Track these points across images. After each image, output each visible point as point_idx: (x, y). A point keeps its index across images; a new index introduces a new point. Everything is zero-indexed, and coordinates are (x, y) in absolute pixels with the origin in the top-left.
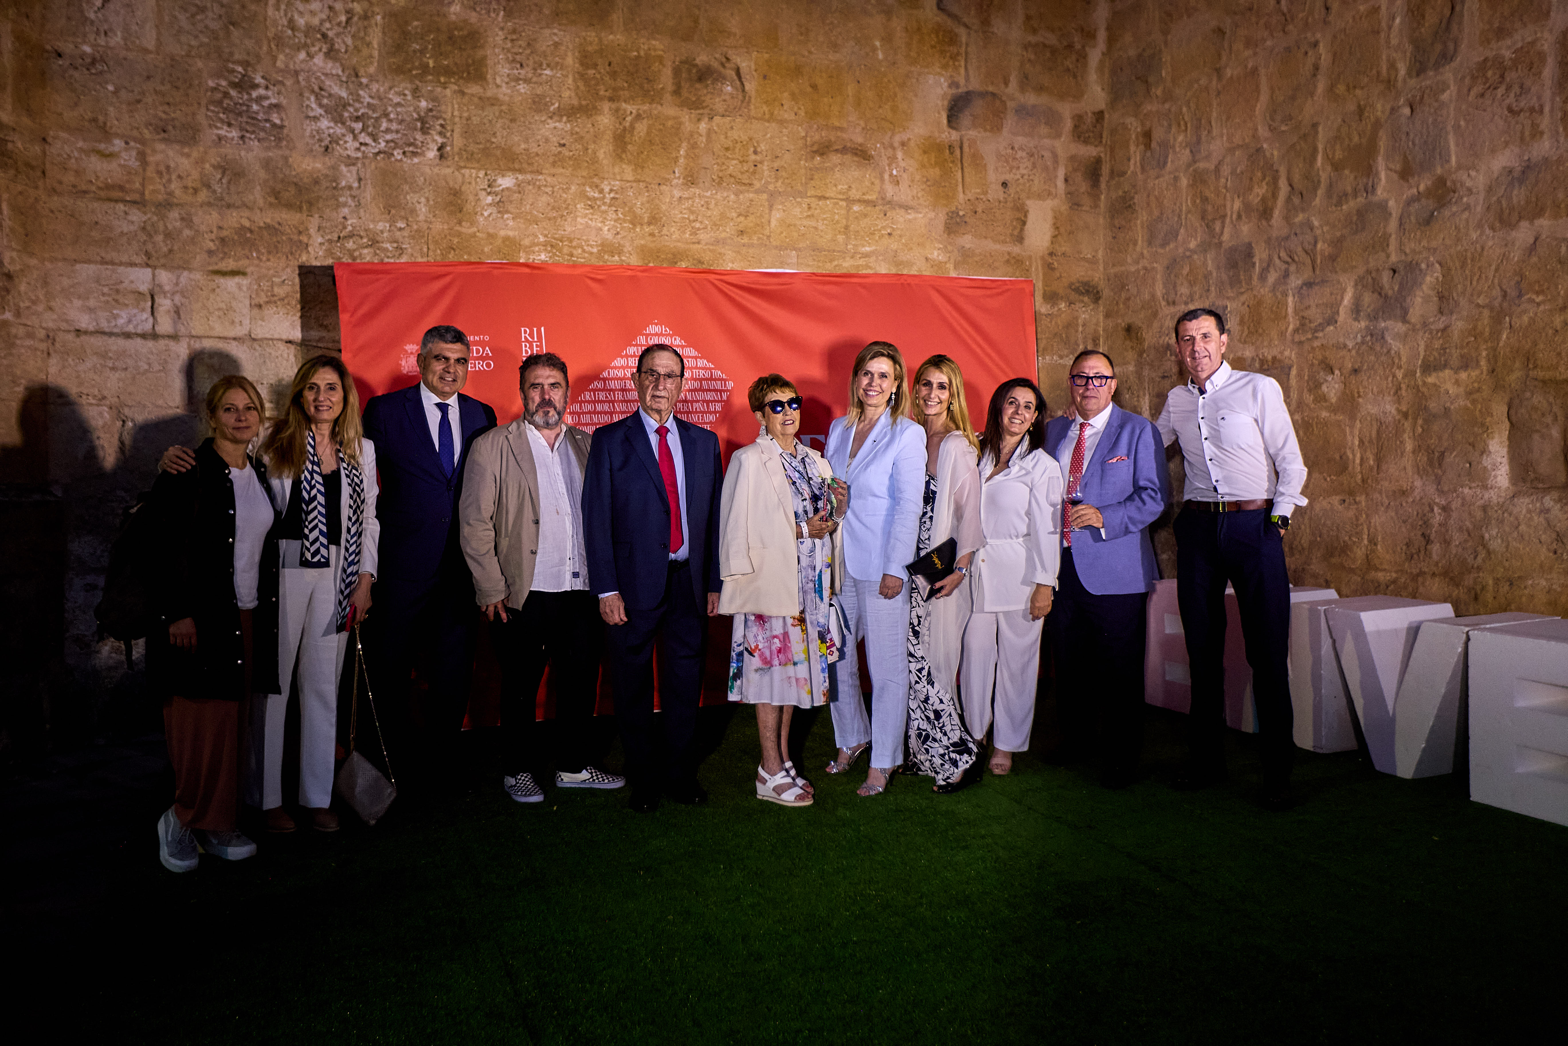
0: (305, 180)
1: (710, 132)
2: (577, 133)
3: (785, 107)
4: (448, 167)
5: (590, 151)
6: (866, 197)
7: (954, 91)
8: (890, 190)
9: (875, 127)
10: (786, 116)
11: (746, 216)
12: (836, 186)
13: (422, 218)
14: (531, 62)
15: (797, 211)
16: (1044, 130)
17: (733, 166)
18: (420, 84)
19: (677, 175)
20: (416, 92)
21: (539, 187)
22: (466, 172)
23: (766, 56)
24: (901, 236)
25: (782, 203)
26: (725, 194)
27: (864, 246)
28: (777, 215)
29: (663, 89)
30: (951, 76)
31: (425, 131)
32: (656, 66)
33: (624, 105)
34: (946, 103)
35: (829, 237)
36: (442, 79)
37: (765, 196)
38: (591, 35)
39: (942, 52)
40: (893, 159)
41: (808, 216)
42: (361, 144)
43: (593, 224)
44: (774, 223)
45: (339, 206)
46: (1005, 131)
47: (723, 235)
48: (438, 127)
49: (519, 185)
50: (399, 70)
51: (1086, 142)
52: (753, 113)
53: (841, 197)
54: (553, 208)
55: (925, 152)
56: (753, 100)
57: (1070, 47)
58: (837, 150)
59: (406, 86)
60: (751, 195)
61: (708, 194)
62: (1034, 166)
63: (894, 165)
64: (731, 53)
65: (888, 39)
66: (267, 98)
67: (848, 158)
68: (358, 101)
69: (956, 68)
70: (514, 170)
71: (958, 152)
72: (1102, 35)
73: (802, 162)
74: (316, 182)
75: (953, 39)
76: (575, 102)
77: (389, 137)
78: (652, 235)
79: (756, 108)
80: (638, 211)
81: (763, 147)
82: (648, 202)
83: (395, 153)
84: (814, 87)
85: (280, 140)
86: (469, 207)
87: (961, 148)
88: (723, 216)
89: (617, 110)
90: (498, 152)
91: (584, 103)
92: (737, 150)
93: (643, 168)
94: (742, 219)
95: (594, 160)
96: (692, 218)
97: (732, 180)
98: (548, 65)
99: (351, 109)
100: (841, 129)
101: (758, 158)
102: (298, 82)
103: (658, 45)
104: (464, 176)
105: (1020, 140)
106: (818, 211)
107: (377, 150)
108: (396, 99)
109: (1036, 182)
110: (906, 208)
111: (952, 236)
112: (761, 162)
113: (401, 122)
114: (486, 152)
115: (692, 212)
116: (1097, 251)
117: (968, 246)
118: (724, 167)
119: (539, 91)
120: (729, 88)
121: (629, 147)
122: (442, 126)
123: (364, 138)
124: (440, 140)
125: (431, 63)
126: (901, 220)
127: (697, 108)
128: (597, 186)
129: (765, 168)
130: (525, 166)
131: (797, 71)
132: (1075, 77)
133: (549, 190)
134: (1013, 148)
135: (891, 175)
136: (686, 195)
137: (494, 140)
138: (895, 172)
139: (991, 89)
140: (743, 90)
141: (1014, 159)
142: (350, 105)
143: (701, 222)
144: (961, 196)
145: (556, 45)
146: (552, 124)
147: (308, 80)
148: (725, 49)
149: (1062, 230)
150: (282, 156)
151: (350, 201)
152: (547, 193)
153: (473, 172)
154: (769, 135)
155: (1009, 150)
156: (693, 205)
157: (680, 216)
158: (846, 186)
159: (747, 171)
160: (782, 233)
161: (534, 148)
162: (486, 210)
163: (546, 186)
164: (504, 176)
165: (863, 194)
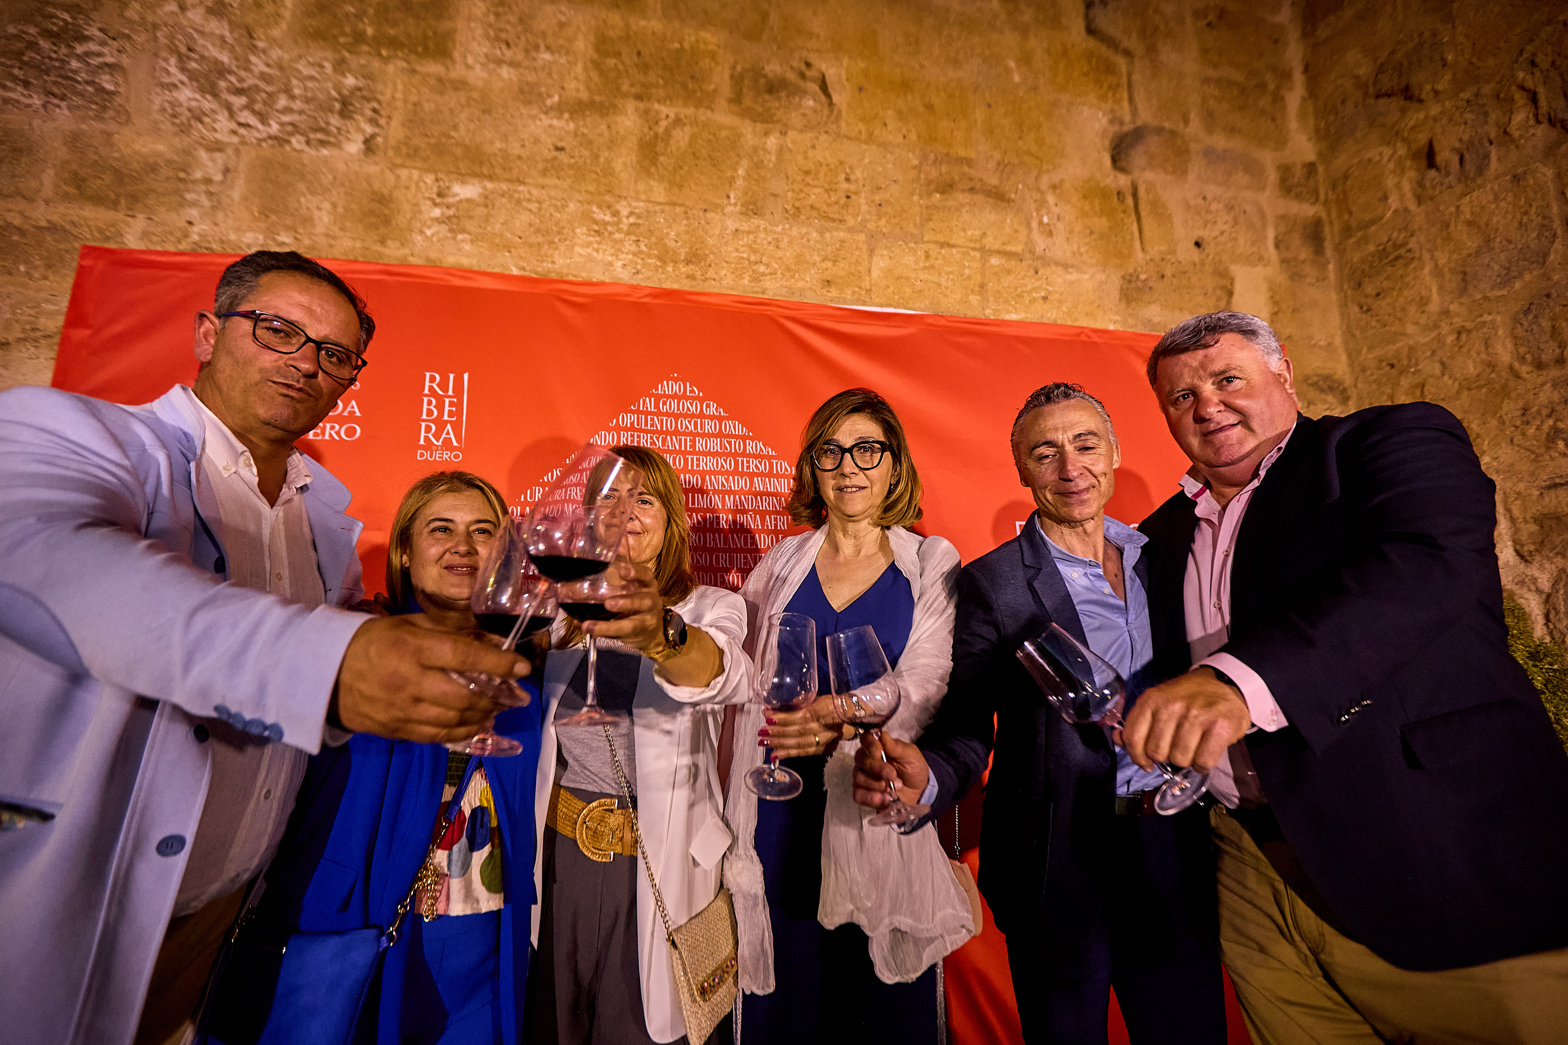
0: (135, 166)
1: (781, 151)
2: (583, 135)
3: (890, 128)
4: (376, 163)
5: (602, 160)
6: (1009, 248)
7: (1116, 128)
8: (1040, 243)
9: (1015, 160)
10: (891, 138)
11: (835, 262)
12: (964, 230)
13: (320, 229)
14: (522, 42)
15: (909, 259)
16: (1242, 178)
17: (816, 195)
18: (347, 55)
19: (733, 201)
20: (340, 66)
21: (519, 202)
22: (404, 173)
23: (862, 65)
24: (1060, 302)
25: (887, 248)
26: (804, 230)
27: (1008, 312)
28: (880, 263)
29: (715, 91)
30: (1112, 111)
31: (346, 113)
32: (706, 63)
33: (656, 106)
34: (1107, 143)
35: (958, 296)
36: (384, 53)
37: (862, 237)
38: (615, 19)
39: (1098, 82)
40: (1041, 204)
41: (925, 268)
42: (240, 124)
43: (599, 256)
44: (875, 273)
45: (183, 203)
46: (1192, 177)
47: (800, 284)
48: (369, 113)
49: (486, 197)
50: (318, 36)
51: (1299, 197)
52: (844, 129)
53: (973, 245)
54: (538, 231)
55: (1085, 197)
56: (844, 115)
57: (1263, 86)
58: (963, 191)
59: (325, 56)
60: (842, 235)
61: (779, 229)
62: (1236, 222)
63: (1044, 211)
64: (813, 59)
65: (1025, 59)
66: (99, 55)
67: (979, 198)
68: (247, 69)
69: (1118, 101)
70: (480, 176)
71: (1130, 201)
72: (1299, 78)
73: (916, 198)
74: (153, 168)
75: (1110, 69)
76: (584, 96)
77: (286, 118)
78: (691, 276)
79: (848, 124)
80: (672, 244)
81: (858, 174)
82: (687, 233)
83: (294, 140)
84: (930, 107)
85: (104, 108)
86: (401, 220)
87: (1135, 195)
88: (799, 259)
89: (646, 112)
90: (459, 151)
91: (597, 98)
92: (821, 176)
93: (680, 187)
94: (829, 264)
95: (608, 171)
96: (753, 258)
97: (814, 213)
98: (548, 48)
99: (233, 79)
100: (969, 162)
101: (853, 187)
102: (155, 39)
103: (710, 38)
104: (398, 177)
105: (1212, 190)
106: (940, 262)
107: (265, 135)
108: (307, 71)
109: (1241, 241)
110: (1066, 266)
111: (1134, 304)
112: (857, 193)
113: (308, 101)
114: (440, 150)
115: (755, 251)
116: (1333, 336)
117: (1156, 320)
118: (802, 195)
119: (531, 78)
120: (811, 103)
121: (662, 159)
122: (375, 111)
123: (246, 117)
124: (369, 129)
125: (370, 31)
126: (1060, 280)
127: (765, 121)
128: (609, 207)
129: (862, 201)
130: (498, 171)
131: (905, 86)
132: (1273, 119)
133: (534, 206)
134: (1204, 198)
135: (1041, 223)
136: (745, 227)
137: (453, 134)
138: (1045, 219)
139: (1167, 125)
140: (831, 104)
141: (1208, 211)
142: (230, 72)
143: (767, 265)
144: (1140, 255)
145: (562, 25)
146: (546, 121)
147: (171, 37)
148: (805, 53)
149: (1284, 306)
150: (104, 132)
151: (205, 201)
152: (531, 211)
153: (415, 174)
154: (867, 161)
155: (1200, 201)
156: (755, 242)
157: (735, 254)
158: (978, 233)
159: (836, 203)
160: (888, 287)
161: (515, 149)
162: (429, 227)
163: (529, 200)
164: (464, 183)
165: (1004, 244)
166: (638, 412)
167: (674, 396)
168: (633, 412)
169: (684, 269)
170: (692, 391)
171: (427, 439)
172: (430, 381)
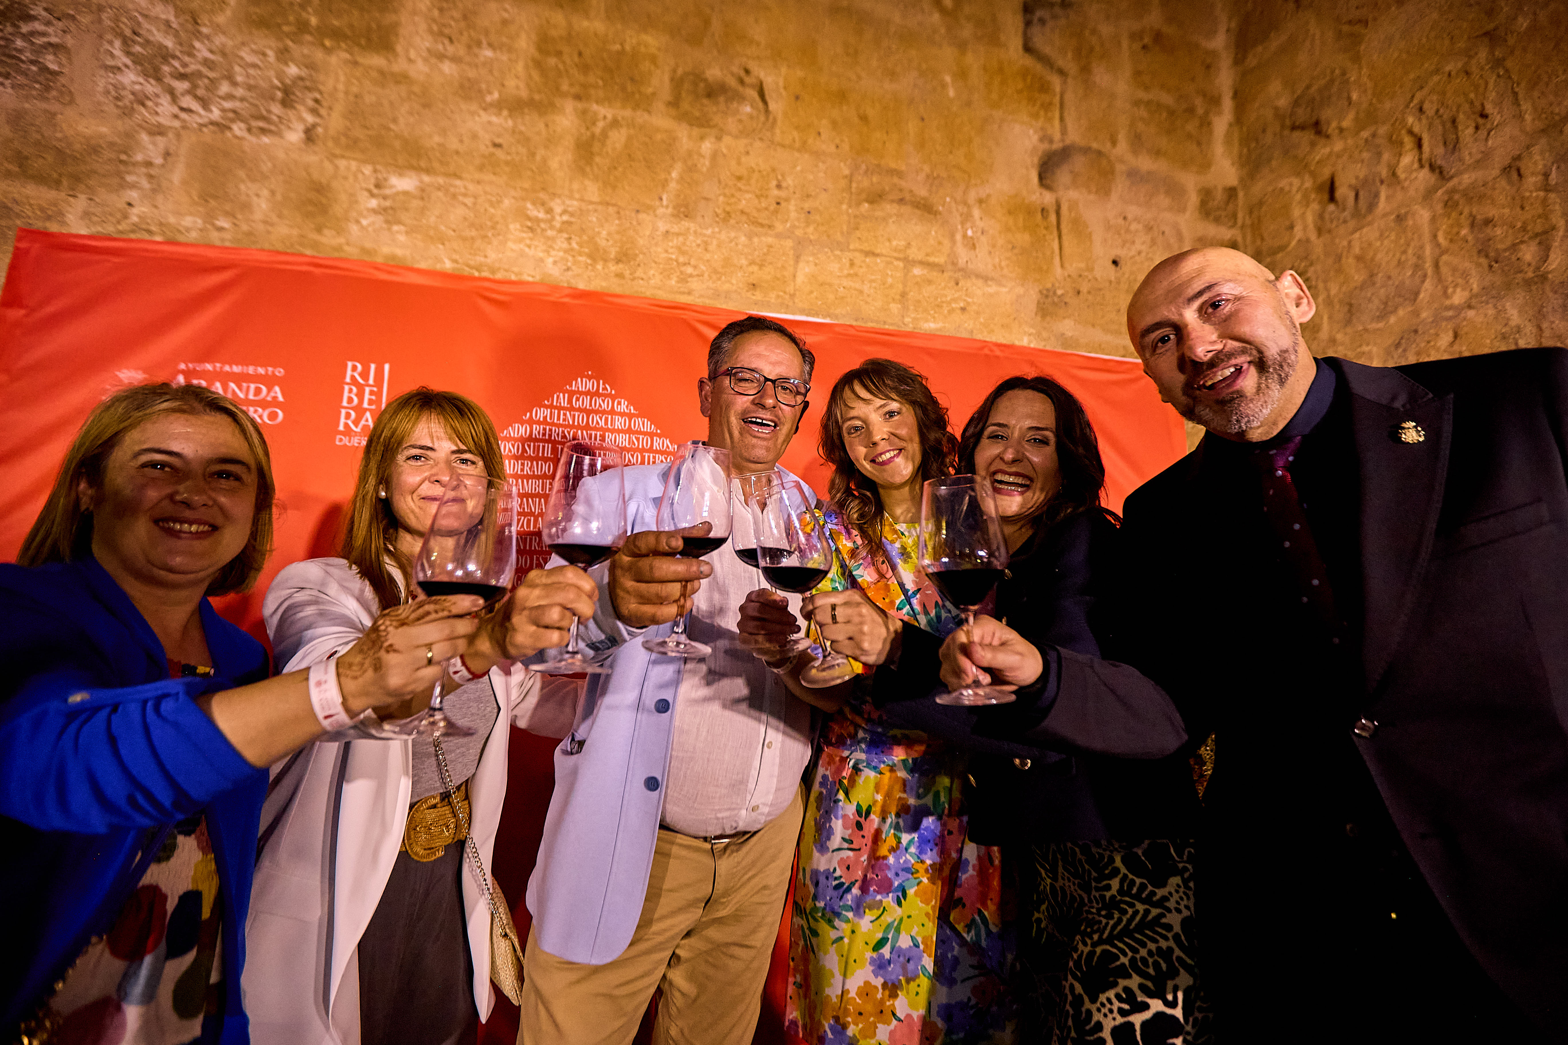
0: (77, 147)
1: (715, 156)
2: (521, 133)
3: (823, 136)
4: (315, 153)
5: (538, 158)
6: (932, 259)
7: (1046, 146)
8: (963, 255)
9: (944, 174)
10: (824, 147)
11: (761, 266)
12: (889, 240)
13: (258, 216)
14: (465, 38)
15: (834, 267)
16: (1163, 200)
17: (746, 201)
18: (290, 43)
19: (665, 202)
20: (283, 55)
21: (454, 196)
22: (342, 163)
23: (800, 73)
24: (978, 313)
25: (813, 254)
26: (733, 234)
27: (927, 321)
28: (805, 269)
29: (654, 94)
30: (1042, 129)
31: (287, 102)
32: (646, 66)
33: (595, 107)
34: (1036, 160)
35: (879, 304)
36: (327, 43)
37: (789, 243)
38: (558, 18)
39: (1031, 100)
40: (967, 218)
41: (849, 275)
42: (182, 109)
43: (531, 252)
44: (800, 278)
45: (124, 185)
46: (1114, 197)
47: (727, 286)
48: (310, 103)
49: (423, 190)
50: (262, 24)
51: (1217, 220)
52: (778, 137)
53: (896, 255)
54: (472, 225)
55: (1010, 213)
56: (779, 123)
57: (1191, 110)
58: (893, 201)
59: (269, 45)
60: (770, 240)
61: (709, 232)
62: (1153, 242)
63: (968, 225)
64: (753, 66)
65: (962, 74)
66: (44, 34)
67: (906, 209)
68: (190, 55)
69: (1050, 120)
70: (418, 169)
71: (1053, 218)
72: (1228, 104)
73: (844, 207)
74: (95, 150)
75: (1045, 88)
76: (524, 94)
77: (228, 105)
78: (620, 276)
79: (783, 132)
80: (603, 243)
81: (790, 181)
82: (618, 232)
83: (235, 127)
84: (864, 118)
85: (48, 88)
86: (338, 210)
87: (1058, 213)
88: (727, 262)
89: (584, 112)
90: (397, 144)
91: (537, 97)
92: (753, 182)
93: (614, 188)
94: (755, 268)
95: (544, 168)
96: (681, 259)
97: (744, 218)
98: (490, 45)
99: (176, 64)
100: (899, 174)
101: (782, 194)
102: (100, 21)
103: (652, 41)
104: (337, 167)
105: (1133, 211)
106: (864, 270)
107: (205, 120)
108: (250, 58)
110: (986, 279)
111: (1048, 318)
112: (787, 200)
113: (250, 88)
114: (379, 142)
115: (683, 253)
117: (1069, 334)
118: (733, 200)
119: (472, 74)
120: (748, 109)
121: (597, 159)
122: (317, 101)
123: (188, 101)
124: (310, 119)
125: (314, 21)
126: (979, 292)
127: (701, 126)
128: (543, 204)
129: (792, 207)
130: (436, 165)
131: (841, 96)
132: (1199, 144)
133: (469, 201)
134: (1125, 218)
135: (965, 236)
136: (675, 229)
137: (392, 126)
138: (970, 233)
139: (1095, 145)
140: (767, 111)
141: (1127, 231)
142: (174, 57)
143: (695, 267)
144: (1058, 270)
145: (505, 22)
146: (484, 117)
147: (116, 20)
148: (744, 59)
150: (46, 111)
151: (145, 184)
152: (466, 205)
153: (354, 165)
154: (799, 168)
155: (1120, 221)
156: (684, 244)
157: (665, 255)
158: (903, 243)
159: (766, 209)
160: (812, 292)
161: (453, 143)
162: (365, 217)
163: (465, 195)
164: (401, 175)
165: (927, 255)
166: (551, 407)
167: (588, 393)
168: (546, 407)
169: (613, 268)
170: (605, 389)
171: (346, 425)
172: (352, 370)
